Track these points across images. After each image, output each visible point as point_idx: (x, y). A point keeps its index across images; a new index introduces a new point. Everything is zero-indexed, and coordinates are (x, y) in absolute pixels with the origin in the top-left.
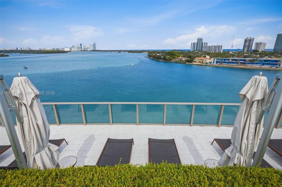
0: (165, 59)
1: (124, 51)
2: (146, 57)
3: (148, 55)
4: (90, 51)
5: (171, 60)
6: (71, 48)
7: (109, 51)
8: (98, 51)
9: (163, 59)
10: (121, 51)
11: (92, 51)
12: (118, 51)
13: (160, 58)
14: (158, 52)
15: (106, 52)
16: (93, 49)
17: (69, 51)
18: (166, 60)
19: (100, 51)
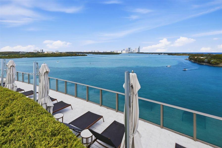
0: (209, 62)
1: (164, 53)
2: (187, 60)
3: (189, 58)
4: (135, 53)
5: (218, 64)
6: (122, 51)
7: (150, 53)
8: (141, 53)
9: (206, 63)
10: (161, 53)
11: (137, 53)
12: (158, 53)
13: (203, 62)
14: (202, 55)
15: (147, 54)
16: (138, 52)
17: (121, 53)
18: (210, 64)
19: (143, 53)
